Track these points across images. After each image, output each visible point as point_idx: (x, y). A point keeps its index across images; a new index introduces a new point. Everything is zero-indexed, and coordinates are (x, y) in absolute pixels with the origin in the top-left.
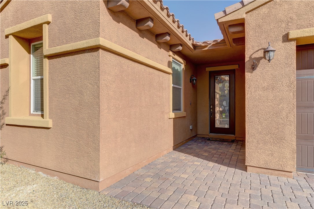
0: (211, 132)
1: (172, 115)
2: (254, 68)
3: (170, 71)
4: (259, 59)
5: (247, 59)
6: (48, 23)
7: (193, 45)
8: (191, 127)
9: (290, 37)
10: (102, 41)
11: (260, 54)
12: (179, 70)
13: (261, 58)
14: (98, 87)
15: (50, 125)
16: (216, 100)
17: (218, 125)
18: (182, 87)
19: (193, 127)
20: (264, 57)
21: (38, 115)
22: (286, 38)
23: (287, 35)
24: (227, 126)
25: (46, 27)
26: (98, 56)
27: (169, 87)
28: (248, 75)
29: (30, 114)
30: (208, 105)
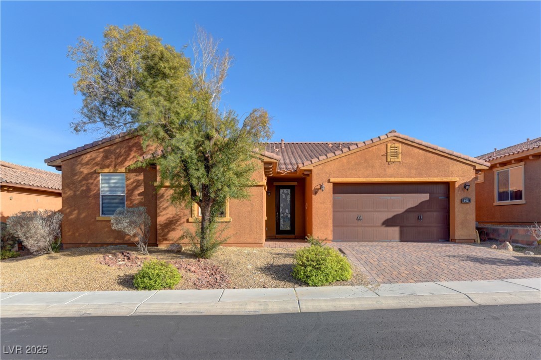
0: (277, 234)
2: (316, 193)
4: (318, 189)
5: (313, 189)
9: (331, 181)
11: (319, 187)
13: (319, 189)
15: (231, 220)
16: (281, 208)
17: (282, 228)
20: (321, 189)
22: (329, 181)
23: (329, 180)
24: (289, 228)
28: (313, 196)
30: (275, 212)
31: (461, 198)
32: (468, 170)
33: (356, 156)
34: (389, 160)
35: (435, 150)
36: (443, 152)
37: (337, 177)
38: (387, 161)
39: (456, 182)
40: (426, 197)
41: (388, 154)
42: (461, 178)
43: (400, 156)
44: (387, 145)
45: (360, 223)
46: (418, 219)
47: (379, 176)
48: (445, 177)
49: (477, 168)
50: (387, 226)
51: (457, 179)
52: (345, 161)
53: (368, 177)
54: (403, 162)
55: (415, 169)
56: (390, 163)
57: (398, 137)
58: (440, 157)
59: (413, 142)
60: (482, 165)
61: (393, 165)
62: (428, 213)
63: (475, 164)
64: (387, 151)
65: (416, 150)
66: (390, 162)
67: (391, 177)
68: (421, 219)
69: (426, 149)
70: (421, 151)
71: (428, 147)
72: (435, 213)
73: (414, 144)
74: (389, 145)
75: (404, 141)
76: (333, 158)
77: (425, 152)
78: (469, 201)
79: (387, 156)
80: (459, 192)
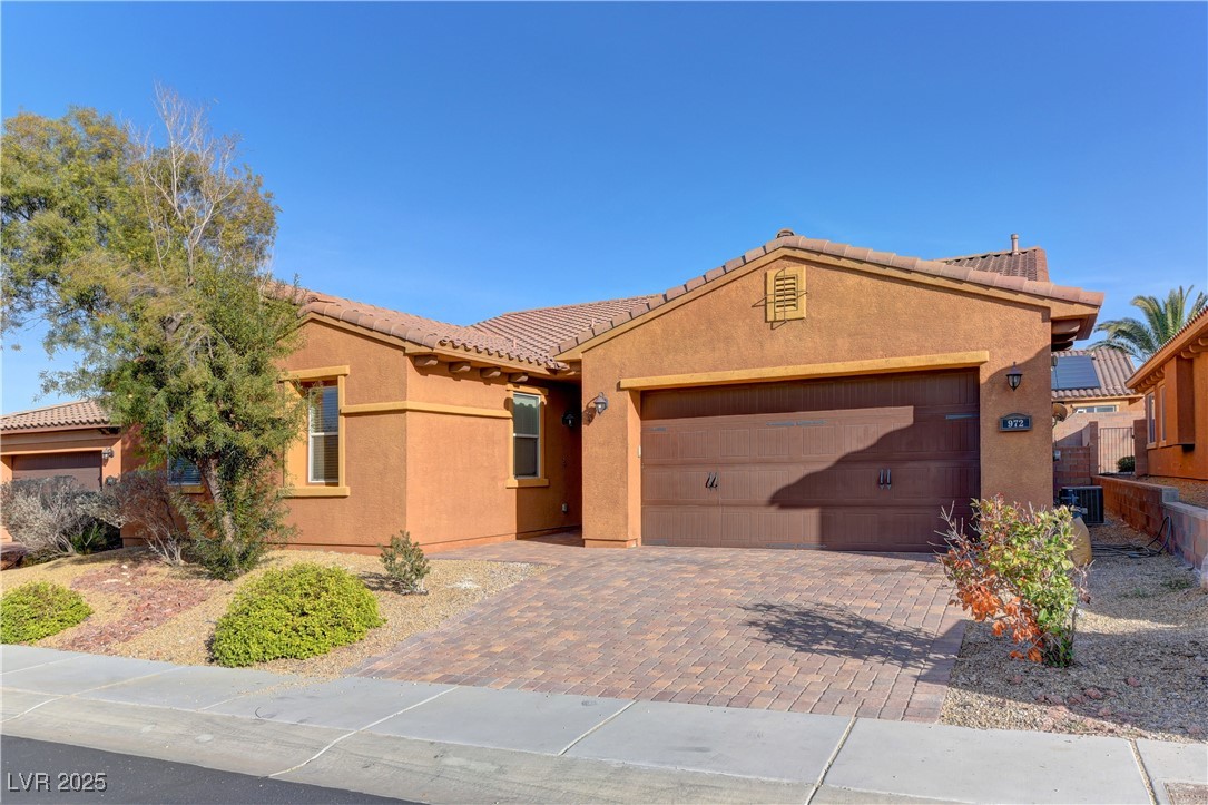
1: (513, 482)
2: (590, 420)
3: (508, 414)
4: (594, 409)
5: (584, 409)
6: (345, 375)
7: (549, 369)
8: (564, 508)
9: (622, 386)
10: (409, 405)
12: (534, 406)
14: (405, 450)
15: (348, 494)
18: (540, 436)
19: (568, 507)
21: (321, 484)
22: (619, 389)
23: (619, 384)
25: (342, 381)
26: (405, 418)
27: (507, 438)
29: (308, 484)
31: (997, 417)
32: (1023, 324)
33: (687, 314)
34: (770, 318)
35: (909, 271)
36: (935, 276)
37: (641, 375)
38: (766, 321)
39: (982, 368)
40: (902, 417)
41: (770, 299)
42: (1000, 352)
43: (803, 301)
44: (766, 274)
45: (713, 496)
46: (879, 483)
47: (745, 365)
48: (942, 352)
49: (1054, 315)
50: (784, 506)
51: (985, 355)
52: (659, 331)
53: (716, 369)
54: (812, 318)
55: (850, 335)
56: (775, 325)
57: (794, 248)
58: (927, 293)
59: (839, 257)
60: (1072, 302)
61: (784, 327)
62: (910, 464)
63: (1046, 303)
64: (766, 293)
65: (852, 279)
66: (775, 321)
67: (776, 365)
68: (885, 482)
69: (880, 273)
70: (866, 280)
71: (884, 266)
72: (934, 466)
73: (842, 263)
74: (772, 274)
75: (814, 257)
76: (628, 326)
77: (880, 283)
78: (1026, 423)
79: (765, 305)
80: (993, 397)
